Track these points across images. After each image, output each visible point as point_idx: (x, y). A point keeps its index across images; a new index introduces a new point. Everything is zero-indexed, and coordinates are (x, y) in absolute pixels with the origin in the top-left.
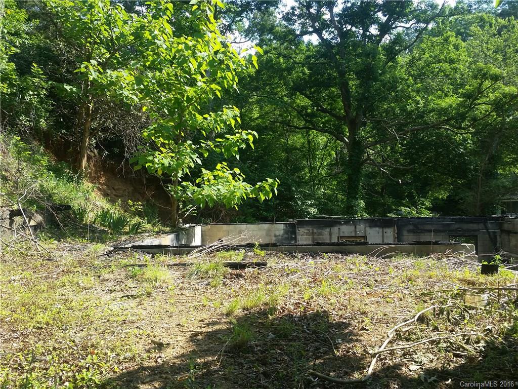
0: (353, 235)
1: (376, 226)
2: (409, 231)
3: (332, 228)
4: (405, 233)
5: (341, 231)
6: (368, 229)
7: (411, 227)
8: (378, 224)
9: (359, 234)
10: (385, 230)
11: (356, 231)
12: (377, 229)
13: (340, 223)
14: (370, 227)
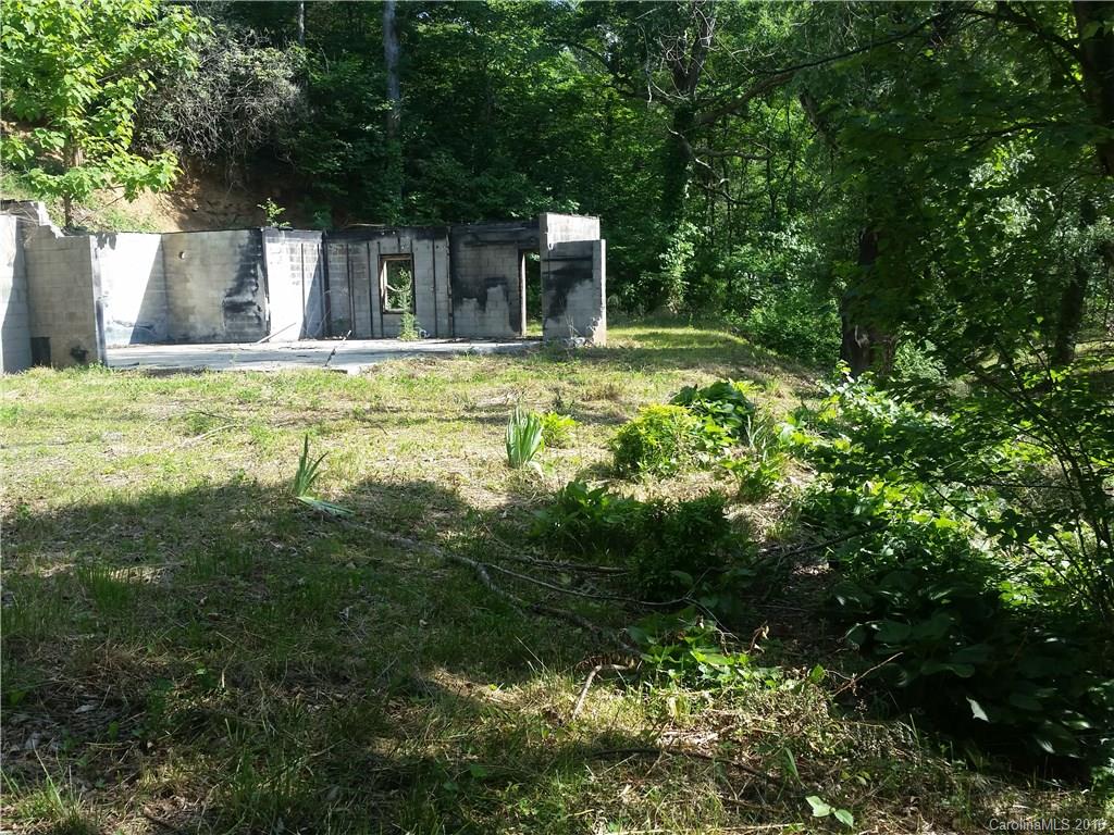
0: (396, 251)
1: (424, 238)
2: (467, 244)
3: (370, 243)
4: (462, 247)
5: (382, 246)
6: (414, 242)
7: (469, 238)
8: (428, 234)
9: (405, 250)
10: (436, 243)
11: (400, 247)
12: (426, 241)
13: (380, 236)
14: (418, 239)
